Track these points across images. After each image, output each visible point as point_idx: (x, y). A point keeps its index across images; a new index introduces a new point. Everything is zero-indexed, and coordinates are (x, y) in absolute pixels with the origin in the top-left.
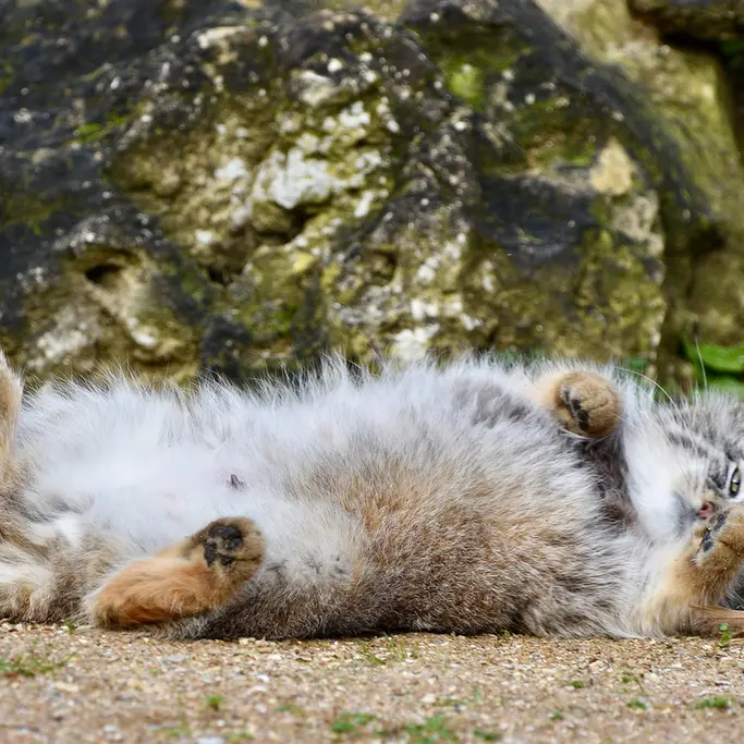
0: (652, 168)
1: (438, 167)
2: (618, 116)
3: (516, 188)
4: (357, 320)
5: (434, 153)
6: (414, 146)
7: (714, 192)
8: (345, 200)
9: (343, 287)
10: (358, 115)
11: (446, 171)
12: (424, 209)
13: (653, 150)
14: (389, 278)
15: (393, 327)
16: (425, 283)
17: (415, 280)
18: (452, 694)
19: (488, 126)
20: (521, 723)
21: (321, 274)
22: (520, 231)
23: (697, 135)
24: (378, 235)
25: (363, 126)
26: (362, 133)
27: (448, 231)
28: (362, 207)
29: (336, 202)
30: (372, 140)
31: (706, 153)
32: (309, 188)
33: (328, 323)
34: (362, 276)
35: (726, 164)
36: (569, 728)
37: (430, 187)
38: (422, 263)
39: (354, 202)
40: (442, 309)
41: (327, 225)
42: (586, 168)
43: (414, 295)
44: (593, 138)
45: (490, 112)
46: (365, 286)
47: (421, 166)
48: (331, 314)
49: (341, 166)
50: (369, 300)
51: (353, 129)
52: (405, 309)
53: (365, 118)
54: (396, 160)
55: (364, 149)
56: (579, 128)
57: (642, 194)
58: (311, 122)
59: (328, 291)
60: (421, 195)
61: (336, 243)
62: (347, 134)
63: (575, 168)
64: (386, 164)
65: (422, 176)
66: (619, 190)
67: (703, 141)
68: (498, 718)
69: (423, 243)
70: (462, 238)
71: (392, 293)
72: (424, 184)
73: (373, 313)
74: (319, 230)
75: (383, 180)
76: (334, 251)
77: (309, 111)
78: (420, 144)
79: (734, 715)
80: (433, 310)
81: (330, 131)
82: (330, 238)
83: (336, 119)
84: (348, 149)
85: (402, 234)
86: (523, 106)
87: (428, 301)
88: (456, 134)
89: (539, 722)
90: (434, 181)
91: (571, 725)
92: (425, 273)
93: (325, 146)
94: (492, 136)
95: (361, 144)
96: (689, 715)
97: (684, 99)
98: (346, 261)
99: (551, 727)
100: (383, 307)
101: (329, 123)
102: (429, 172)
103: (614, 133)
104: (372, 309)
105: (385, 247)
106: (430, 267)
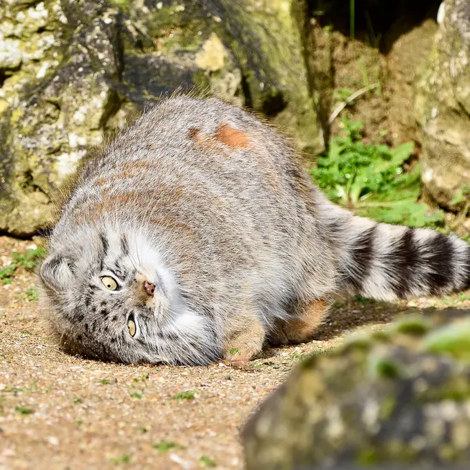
0: (240, 54)
1: (90, 47)
2: (218, 19)
3: (145, 63)
4: (34, 146)
5: (89, 38)
6: (76, 33)
7: (283, 72)
8: (30, 66)
9: (25, 123)
10: (40, 11)
11: (96, 50)
12: (80, 75)
13: (242, 42)
14: (56, 118)
15: (57, 151)
16: (78, 123)
17: (72, 121)
18: (18, 385)
19: (128, 22)
20: (53, 404)
21: (11, 115)
22: (146, 92)
23: (274, 34)
24: (49, 90)
25: (43, 18)
26: (42, 23)
27: (95, 90)
28: (41, 72)
29: (23, 67)
30: (48, 28)
31: (280, 47)
32: (7, 58)
33: (14, 147)
34: (38, 117)
35: (293, 53)
36: (84, 408)
37: (85, 60)
38: (77, 110)
39: (37, 68)
40: (89, 141)
41: (18, 83)
42: (194, 52)
43: (71, 131)
44: (200, 33)
45: (133, 13)
46: (40, 123)
47: (80, 46)
48: (16, 141)
49: (28, 44)
50: (42, 133)
51: (36, 20)
52: (65, 140)
53: (45, 13)
54: (65, 42)
55: (43, 33)
56: (191, 26)
57: (230, 71)
58: (8, 14)
59: (15, 126)
60: (79, 65)
61: (22, 95)
62: (33, 24)
63: (187, 52)
64: (58, 44)
65: (80, 52)
66: (214, 68)
67: (279, 38)
68: (40, 401)
69: (78, 97)
70: (104, 95)
71: (57, 129)
72: (81, 58)
73: (44, 141)
74: (13, 86)
75: (55, 55)
76: (21, 100)
77: (8, 7)
78: (80, 32)
79: (197, 404)
80: (83, 141)
81: (21, 21)
82: (19, 92)
83: (25, 14)
84: (32, 33)
85: (64, 90)
86: (154, 10)
87: (80, 135)
88: (104, 26)
89: (65, 404)
90: (88, 56)
91: (86, 407)
92: (79, 117)
93: (18, 30)
94: (131, 28)
95: (41, 30)
96: (167, 403)
97: (268, 10)
98: (27, 107)
99: (72, 407)
100: (50, 138)
101: (20, 15)
102: (85, 51)
103: (214, 30)
104: (44, 139)
105: (54, 99)
106: (82, 113)
